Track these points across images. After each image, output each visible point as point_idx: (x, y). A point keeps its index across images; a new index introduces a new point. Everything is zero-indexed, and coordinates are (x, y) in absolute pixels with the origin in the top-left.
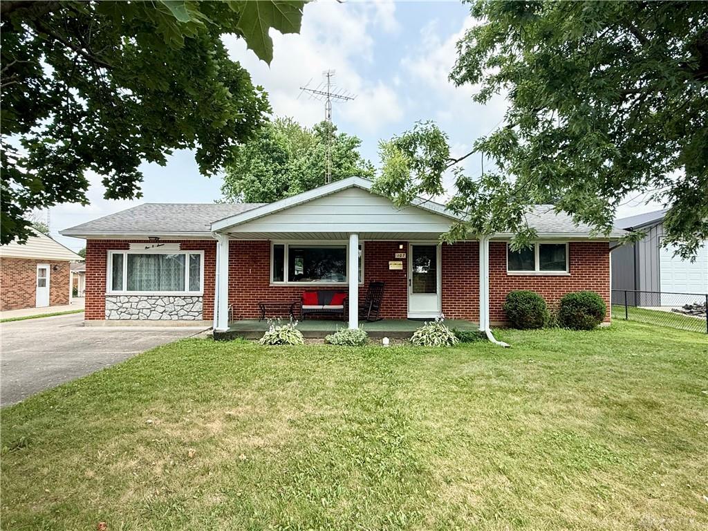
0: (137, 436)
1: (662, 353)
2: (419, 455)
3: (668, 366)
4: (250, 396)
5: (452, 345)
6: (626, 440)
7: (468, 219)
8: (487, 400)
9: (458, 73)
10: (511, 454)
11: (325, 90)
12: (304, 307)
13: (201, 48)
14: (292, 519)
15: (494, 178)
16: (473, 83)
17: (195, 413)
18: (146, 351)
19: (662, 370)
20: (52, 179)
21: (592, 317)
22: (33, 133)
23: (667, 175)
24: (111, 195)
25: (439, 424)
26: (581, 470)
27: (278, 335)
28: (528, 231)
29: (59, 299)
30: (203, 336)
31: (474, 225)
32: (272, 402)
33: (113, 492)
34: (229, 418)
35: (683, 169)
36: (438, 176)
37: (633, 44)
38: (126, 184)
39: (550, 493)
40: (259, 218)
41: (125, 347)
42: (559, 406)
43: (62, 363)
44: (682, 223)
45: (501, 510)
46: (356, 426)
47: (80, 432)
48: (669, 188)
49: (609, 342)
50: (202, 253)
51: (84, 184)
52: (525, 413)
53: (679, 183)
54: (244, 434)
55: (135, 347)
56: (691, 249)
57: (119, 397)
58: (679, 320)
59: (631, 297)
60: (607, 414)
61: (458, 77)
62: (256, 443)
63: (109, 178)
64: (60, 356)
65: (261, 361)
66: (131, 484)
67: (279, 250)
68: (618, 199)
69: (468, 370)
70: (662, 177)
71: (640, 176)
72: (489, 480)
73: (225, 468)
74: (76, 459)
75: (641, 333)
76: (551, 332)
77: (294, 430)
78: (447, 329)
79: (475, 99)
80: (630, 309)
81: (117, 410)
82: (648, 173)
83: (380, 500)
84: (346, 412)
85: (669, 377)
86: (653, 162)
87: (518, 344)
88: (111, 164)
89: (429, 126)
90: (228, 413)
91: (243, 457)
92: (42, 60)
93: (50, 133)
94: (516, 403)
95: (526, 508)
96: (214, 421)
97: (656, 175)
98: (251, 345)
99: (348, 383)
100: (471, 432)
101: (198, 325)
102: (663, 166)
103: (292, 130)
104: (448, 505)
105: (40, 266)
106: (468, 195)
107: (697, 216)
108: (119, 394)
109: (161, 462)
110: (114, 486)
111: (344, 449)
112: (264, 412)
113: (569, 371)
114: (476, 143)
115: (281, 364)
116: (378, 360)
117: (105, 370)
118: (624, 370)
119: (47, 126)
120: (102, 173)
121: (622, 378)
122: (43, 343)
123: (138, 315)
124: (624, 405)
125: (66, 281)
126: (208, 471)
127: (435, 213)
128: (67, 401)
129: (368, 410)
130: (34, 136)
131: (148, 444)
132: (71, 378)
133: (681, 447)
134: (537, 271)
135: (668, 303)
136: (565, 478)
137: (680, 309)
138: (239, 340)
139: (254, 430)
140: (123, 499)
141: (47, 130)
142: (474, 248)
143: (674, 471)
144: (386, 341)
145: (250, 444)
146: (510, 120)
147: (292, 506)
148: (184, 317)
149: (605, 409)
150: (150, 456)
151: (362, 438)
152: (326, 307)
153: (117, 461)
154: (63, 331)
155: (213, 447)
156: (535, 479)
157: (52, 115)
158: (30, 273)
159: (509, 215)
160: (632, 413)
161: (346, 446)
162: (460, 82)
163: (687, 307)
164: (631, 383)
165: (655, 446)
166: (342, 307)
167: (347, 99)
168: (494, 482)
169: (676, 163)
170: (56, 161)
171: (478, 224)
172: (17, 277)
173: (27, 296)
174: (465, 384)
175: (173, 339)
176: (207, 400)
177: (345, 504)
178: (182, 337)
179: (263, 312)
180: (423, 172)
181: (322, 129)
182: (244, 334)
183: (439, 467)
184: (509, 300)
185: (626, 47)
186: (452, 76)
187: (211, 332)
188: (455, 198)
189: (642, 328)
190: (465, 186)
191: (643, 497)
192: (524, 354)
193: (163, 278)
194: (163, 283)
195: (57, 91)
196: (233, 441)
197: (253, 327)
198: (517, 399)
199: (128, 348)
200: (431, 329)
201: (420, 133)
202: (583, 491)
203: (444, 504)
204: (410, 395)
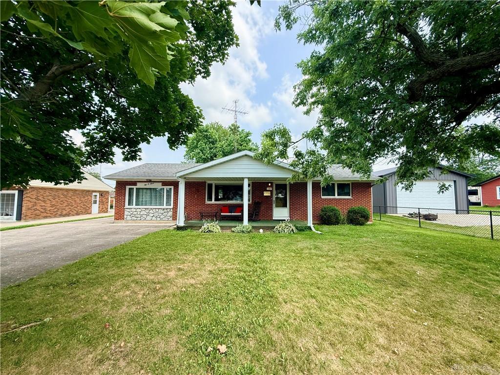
0: (132, 278)
1: (397, 237)
2: (272, 288)
3: (400, 243)
4: (191, 259)
5: (294, 233)
6: (376, 281)
7: (300, 171)
8: (309, 260)
9: (296, 101)
10: (318, 288)
11: (234, 109)
12: (222, 214)
13: (165, 88)
14: (205, 321)
15: (312, 151)
16: (304, 106)
17: (163, 267)
18: (143, 235)
19: (396, 245)
20: (97, 152)
21: (363, 219)
22: (87, 129)
23: (397, 150)
24: (126, 159)
25: (284, 273)
26: (353, 296)
27: (208, 228)
28: (329, 177)
29: (103, 210)
30: (172, 228)
31: (303, 174)
32: (202, 261)
33: (116, 307)
34: (180, 269)
35: (405, 147)
36: (286, 150)
37: (379, 87)
38: (133, 154)
39: (336, 308)
40: (200, 170)
41: (133, 234)
42: (344, 263)
43: (101, 241)
44: (405, 173)
45: (311, 317)
46: (242, 274)
47: (104, 276)
48: (398, 156)
49: (371, 231)
50: (172, 187)
51: (113, 154)
52: (327, 267)
53: (403, 154)
54: (186, 277)
55: (137, 234)
56: (410, 186)
57: (126, 259)
58: (406, 220)
59: (383, 210)
60: (367, 268)
61: (297, 103)
62: (191, 282)
63: (125, 151)
64: (100, 238)
65: (199, 241)
66: (125, 303)
67: (210, 186)
68: (374, 162)
69: (300, 245)
70: (395, 151)
71: (384, 150)
72: (306, 301)
73: (174, 295)
74: (99, 290)
75: (387, 227)
76: (343, 226)
77: (211, 276)
78: (291, 225)
79: (304, 114)
80: (382, 215)
81: (124, 265)
82: (388, 149)
83: (250, 312)
84: (238, 266)
85: (400, 249)
86: (390, 143)
87: (326, 232)
88: (126, 144)
89: (281, 126)
90: (179, 267)
91: (184, 289)
92: (93, 94)
93: (96, 129)
94: (323, 262)
95: (324, 316)
96: (171, 271)
97: (392, 150)
98: (195, 233)
99: (240, 252)
100: (299, 277)
101: (170, 223)
102: (395, 146)
103: (218, 128)
104: (285, 314)
105: (94, 194)
106: (300, 160)
107: (412, 170)
108: (126, 257)
109: (142, 292)
110: (116, 304)
111: (235, 285)
112: (197, 266)
113: (351, 246)
114: (303, 134)
115: (209, 242)
116: (257, 240)
117: (121, 245)
118: (377, 246)
119: (95, 126)
120: (122, 148)
121: (376, 249)
122: (92, 232)
123: (141, 218)
124: (376, 263)
125: (106, 201)
126: (165, 296)
127: (286, 168)
128: (100, 261)
129: (249, 265)
130: (88, 131)
131: (137, 282)
132: (104, 249)
133: (404, 284)
134: (336, 197)
135: (401, 212)
136: (345, 300)
137: (407, 215)
138: (189, 230)
139: (191, 276)
140: (121, 311)
141: (95, 128)
142: (305, 185)
143: (399, 297)
144: (261, 231)
145: (188, 283)
146: (320, 123)
147: (205, 315)
148: (163, 219)
149: (367, 265)
150: (137, 289)
151: (245, 279)
152: (233, 214)
153: (120, 291)
154: (103, 226)
155: (169, 284)
156: (329, 301)
157: (97, 121)
158: (89, 197)
159: (320, 169)
160: (380, 267)
161: (236, 284)
162: (297, 106)
163: (410, 214)
164: (381, 252)
165: (390, 284)
166: (240, 214)
167: (245, 113)
168: (309, 303)
169: (402, 144)
170: (99, 143)
171: (305, 173)
172: (82, 199)
173: (87, 208)
174: (299, 253)
175: (157, 230)
176: (169, 261)
177: (232, 313)
178: (161, 229)
179: (202, 216)
180: (278, 149)
181: (233, 128)
182: (192, 227)
183: (281, 295)
184: (322, 211)
185: (376, 88)
186: (293, 103)
187: (175, 226)
188: (294, 161)
189: (388, 225)
190: (299, 155)
191: (383, 310)
192: (329, 237)
193: (153, 200)
194: (153, 202)
195: (100, 109)
196: (180, 282)
197: (196, 223)
198: (323, 260)
199: (134, 234)
200: (283, 225)
201: (277, 129)
202: (353, 307)
203: (283, 313)
204: (271, 258)
